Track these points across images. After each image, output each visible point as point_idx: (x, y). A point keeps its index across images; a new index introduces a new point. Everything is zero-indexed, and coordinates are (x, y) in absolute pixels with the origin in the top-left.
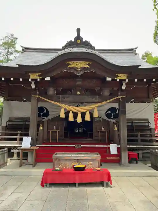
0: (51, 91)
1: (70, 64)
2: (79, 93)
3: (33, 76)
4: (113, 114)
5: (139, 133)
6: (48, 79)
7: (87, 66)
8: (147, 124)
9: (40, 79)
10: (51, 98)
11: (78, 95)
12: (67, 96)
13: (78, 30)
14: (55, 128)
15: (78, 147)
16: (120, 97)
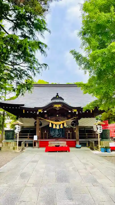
0: (46, 116)
1: (54, 106)
3: (40, 111)
5: (87, 134)
6: (45, 111)
7: (61, 106)
8: (92, 129)
9: (42, 112)
10: (45, 118)
11: (57, 116)
12: (52, 117)
13: (57, 94)
14: (45, 131)
16: (75, 117)
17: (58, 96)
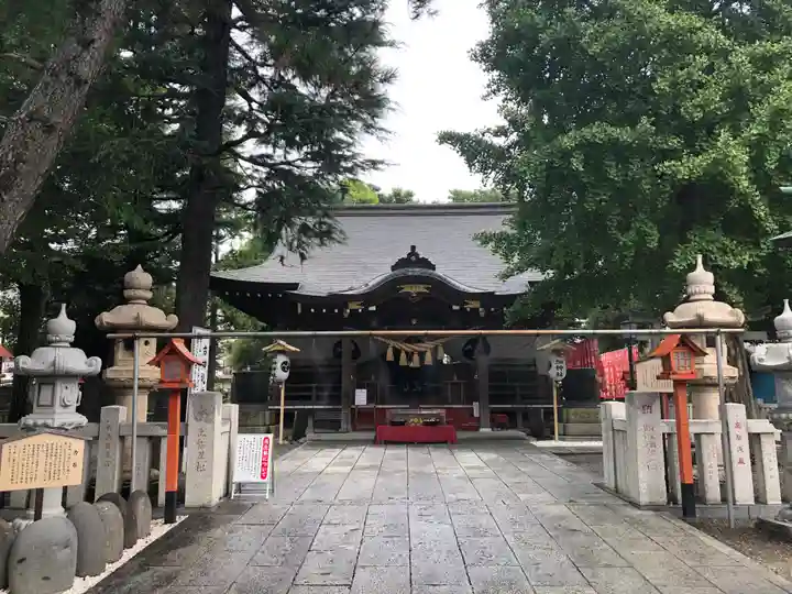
1: (402, 289)
3: (353, 306)
6: (373, 308)
7: (425, 290)
9: (362, 309)
13: (413, 248)
17: (417, 255)
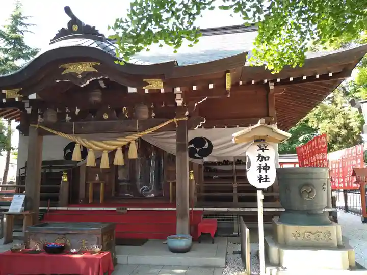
1: (65, 69)
2: (106, 116)
3: (11, 94)
4: (198, 150)
6: (33, 96)
7: (93, 70)
9: (19, 98)
11: (104, 120)
12: (85, 122)
15: (122, 211)
16: (175, 120)
